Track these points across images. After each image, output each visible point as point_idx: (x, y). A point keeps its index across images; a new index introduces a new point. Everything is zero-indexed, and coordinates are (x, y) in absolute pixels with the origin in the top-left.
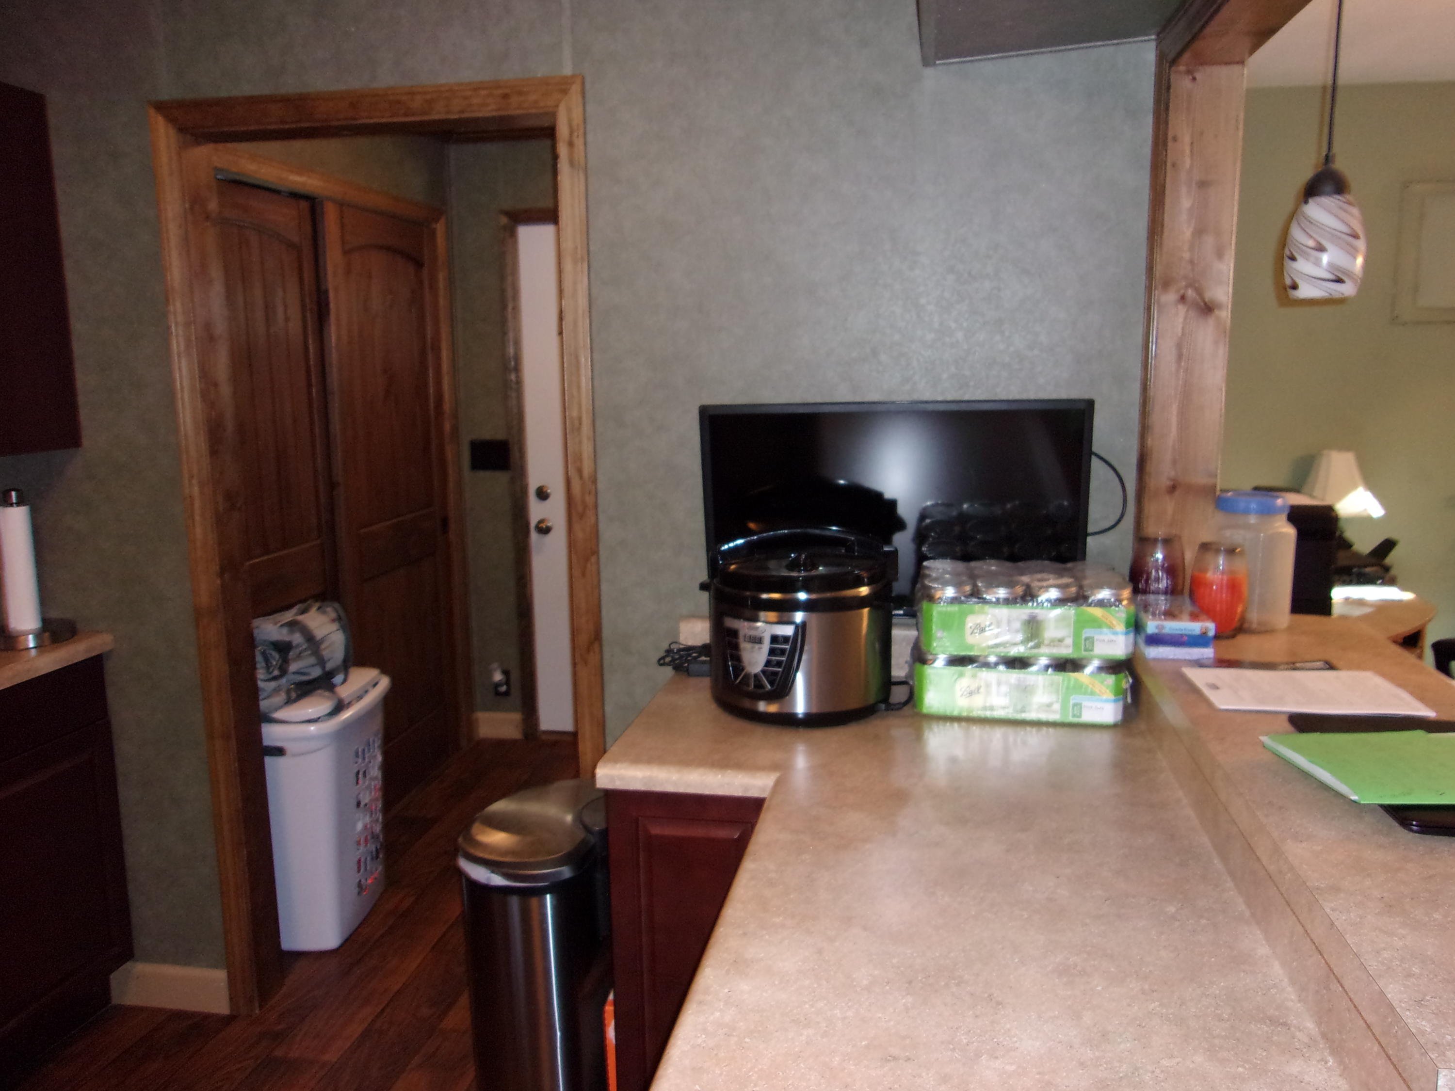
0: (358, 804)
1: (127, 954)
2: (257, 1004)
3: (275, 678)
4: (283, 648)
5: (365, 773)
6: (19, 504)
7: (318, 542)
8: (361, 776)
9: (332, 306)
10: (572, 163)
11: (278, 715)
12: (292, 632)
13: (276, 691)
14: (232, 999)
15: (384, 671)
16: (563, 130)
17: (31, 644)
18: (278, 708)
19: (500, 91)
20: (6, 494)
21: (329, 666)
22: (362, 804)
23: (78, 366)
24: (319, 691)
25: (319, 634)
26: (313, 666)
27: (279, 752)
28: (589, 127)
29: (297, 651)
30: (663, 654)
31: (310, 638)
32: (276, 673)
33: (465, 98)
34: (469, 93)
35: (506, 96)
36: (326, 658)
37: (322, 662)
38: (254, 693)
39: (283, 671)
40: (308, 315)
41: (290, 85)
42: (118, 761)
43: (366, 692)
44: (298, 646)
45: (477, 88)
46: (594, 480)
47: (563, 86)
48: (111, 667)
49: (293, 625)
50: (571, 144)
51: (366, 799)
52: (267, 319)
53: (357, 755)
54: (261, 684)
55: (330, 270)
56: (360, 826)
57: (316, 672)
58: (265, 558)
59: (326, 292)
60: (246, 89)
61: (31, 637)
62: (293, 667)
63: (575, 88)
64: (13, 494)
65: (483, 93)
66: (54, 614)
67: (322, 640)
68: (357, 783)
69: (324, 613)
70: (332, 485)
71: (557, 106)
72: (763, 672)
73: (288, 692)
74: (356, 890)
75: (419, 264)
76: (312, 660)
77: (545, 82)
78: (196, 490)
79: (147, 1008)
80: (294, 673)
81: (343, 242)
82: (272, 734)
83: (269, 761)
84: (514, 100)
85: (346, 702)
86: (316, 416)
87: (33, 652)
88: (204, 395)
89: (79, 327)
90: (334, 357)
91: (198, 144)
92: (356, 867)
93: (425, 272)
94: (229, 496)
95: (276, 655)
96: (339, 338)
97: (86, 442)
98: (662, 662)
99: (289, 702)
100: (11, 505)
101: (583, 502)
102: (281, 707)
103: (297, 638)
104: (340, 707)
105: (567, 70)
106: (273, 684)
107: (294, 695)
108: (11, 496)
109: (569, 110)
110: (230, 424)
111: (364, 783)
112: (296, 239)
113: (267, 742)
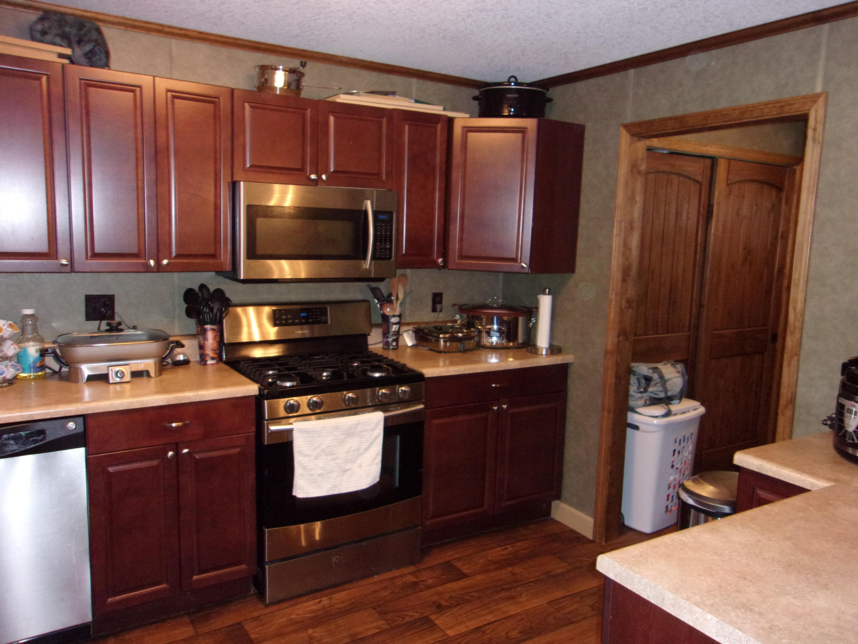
0: (673, 466)
1: (558, 497)
2: (604, 539)
3: (641, 392)
4: (648, 380)
5: (679, 452)
6: (549, 294)
7: (688, 333)
8: (676, 453)
9: (715, 213)
10: (814, 140)
11: (638, 410)
12: (654, 372)
13: (641, 398)
14: (594, 533)
15: (703, 404)
16: (811, 122)
17: (544, 353)
18: (639, 407)
19: (778, 105)
20: (545, 289)
21: (669, 394)
22: (675, 467)
23: (579, 238)
24: (663, 405)
25: (667, 376)
26: (661, 391)
27: (636, 428)
28: (827, 119)
29: (656, 382)
30: (826, 418)
31: (661, 377)
32: (642, 390)
33: (761, 109)
34: (762, 107)
35: (782, 107)
36: (668, 389)
37: (666, 390)
38: (626, 395)
39: (646, 391)
40: (701, 217)
41: (679, 112)
42: (568, 412)
43: (689, 411)
44: (655, 380)
45: (766, 104)
46: (803, 314)
47: (814, 98)
48: (572, 371)
49: (655, 369)
50: (815, 129)
51: (678, 465)
52: (676, 219)
53: (676, 442)
54: (631, 392)
55: (716, 194)
56: (672, 478)
57: (662, 395)
58: (655, 336)
59: (713, 205)
60: (662, 115)
61: (544, 350)
62: (651, 389)
63: (821, 100)
64: (547, 290)
65: (770, 106)
66: (555, 343)
67: (668, 380)
68: (674, 455)
69: (675, 367)
70: (701, 306)
71: (809, 110)
72: (855, 431)
73: (646, 401)
74: (664, 509)
75: (780, 189)
76: (661, 388)
77: (805, 97)
78: (614, 297)
79: (562, 524)
80: (651, 392)
81: (728, 179)
82: (632, 418)
83: (629, 431)
84: (786, 109)
85: (673, 413)
86: (697, 270)
87: (544, 356)
88: (624, 254)
89: (582, 222)
90: (712, 239)
91: (640, 140)
92: (666, 498)
93: (784, 195)
94: (628, 301)
95: (644, 381)
96: (716, 230)
97: (577, 270)
98: (824, 422)
99: (645, 405)
100: (546, 294)
101: (795, 326)
102: (641, 407)
103: (655, 376)
104: (668, 414)
105: (819, 89)
106: (640, 395)
107: (648, 402)
108: (546, 291)
109: (816, 111)
110: (635, 269)
111: (678, 457)
112: (699, 179)
113: (629, 421)
